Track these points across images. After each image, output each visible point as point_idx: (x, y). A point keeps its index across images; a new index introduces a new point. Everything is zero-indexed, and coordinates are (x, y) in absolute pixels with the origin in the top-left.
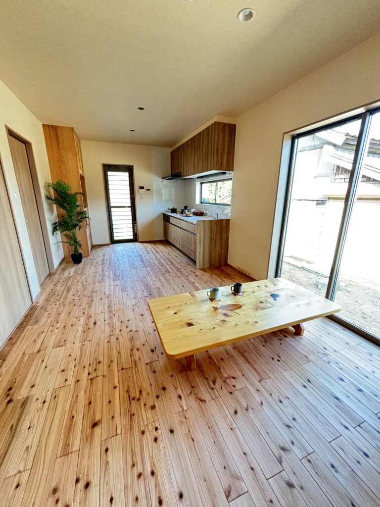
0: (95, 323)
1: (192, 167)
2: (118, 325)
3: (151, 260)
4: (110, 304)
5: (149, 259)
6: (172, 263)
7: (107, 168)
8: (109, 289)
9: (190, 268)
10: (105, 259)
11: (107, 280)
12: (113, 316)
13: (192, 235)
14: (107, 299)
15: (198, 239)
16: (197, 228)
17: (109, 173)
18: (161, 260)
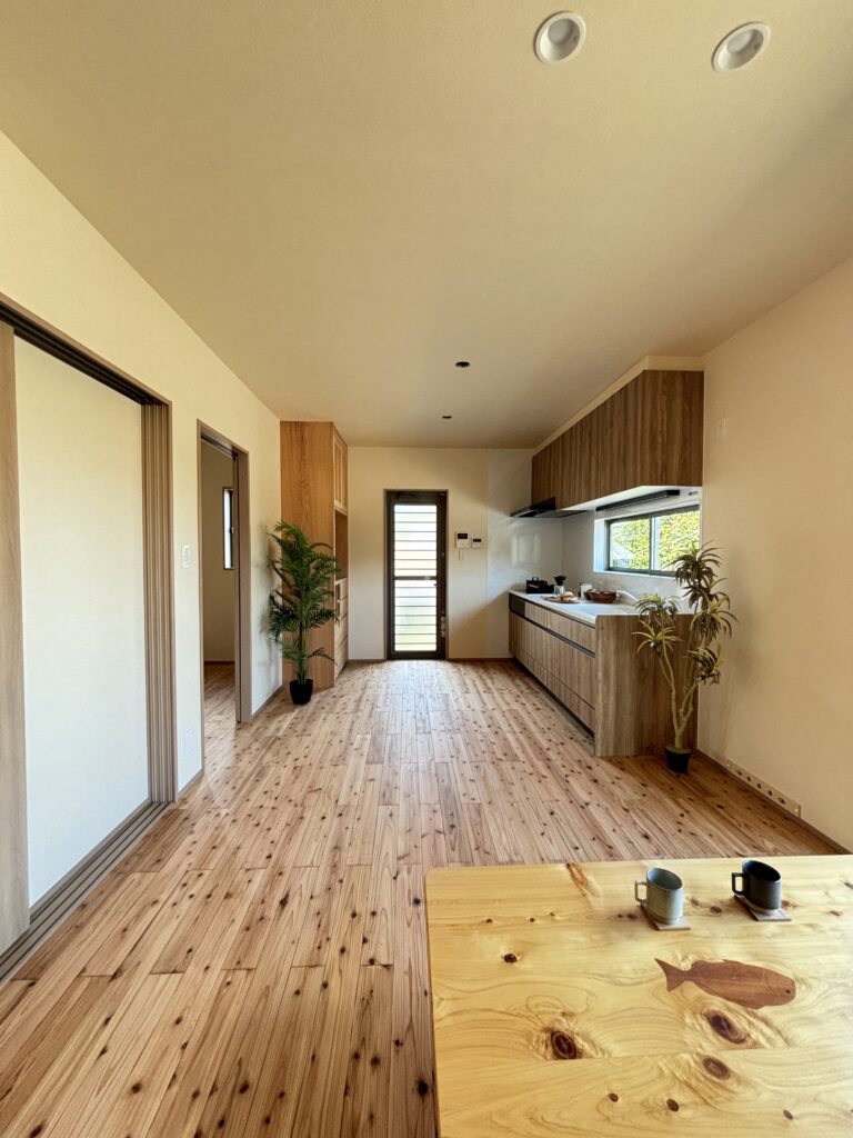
0: (284, 902)
1: (583, 483)
2: (340, 926)
3: (469, 715)
4: (340, 838)
5: (464, 708)
6: (525, 729)
7: (395, 497)
8: (351, 787)
9: (576, 750)
10: (365, 698)
11: (352, 760)
12: (338, 885)
13: (583, 655)
14: (336, 820)
15: (600, 668)
16: (597, 636)
17: (398, 508)
18: (497, 714)
